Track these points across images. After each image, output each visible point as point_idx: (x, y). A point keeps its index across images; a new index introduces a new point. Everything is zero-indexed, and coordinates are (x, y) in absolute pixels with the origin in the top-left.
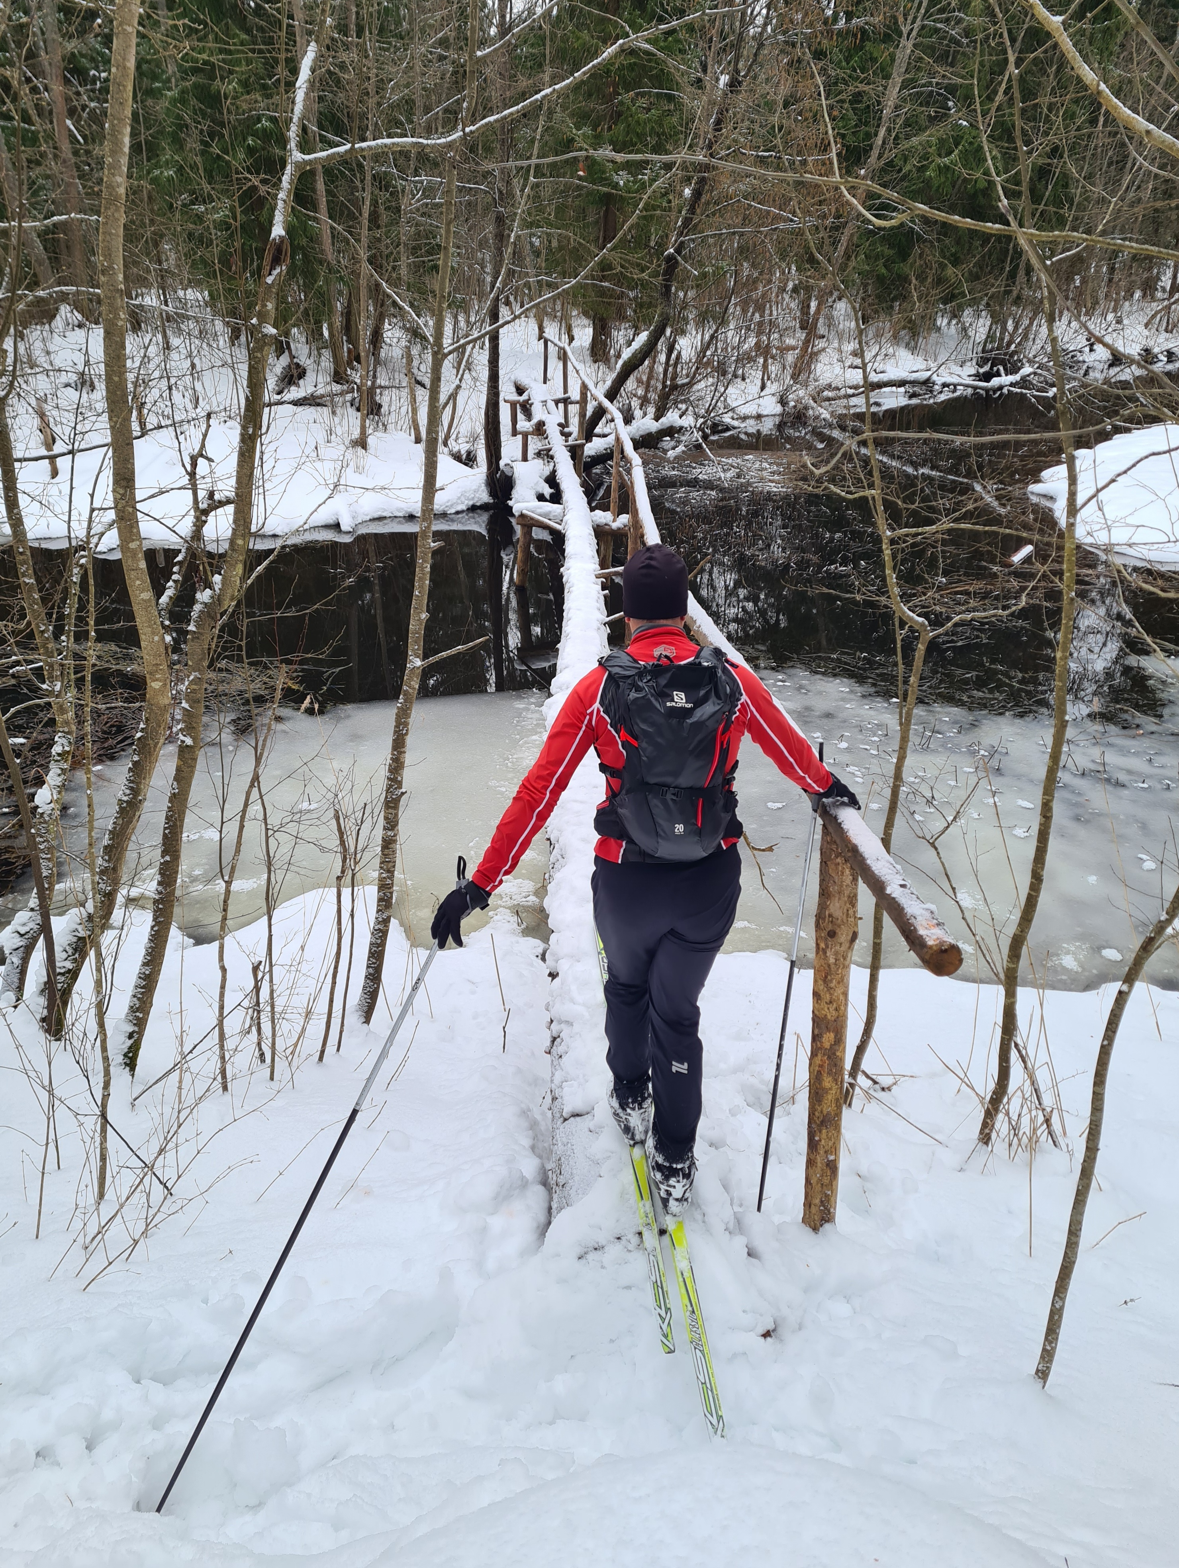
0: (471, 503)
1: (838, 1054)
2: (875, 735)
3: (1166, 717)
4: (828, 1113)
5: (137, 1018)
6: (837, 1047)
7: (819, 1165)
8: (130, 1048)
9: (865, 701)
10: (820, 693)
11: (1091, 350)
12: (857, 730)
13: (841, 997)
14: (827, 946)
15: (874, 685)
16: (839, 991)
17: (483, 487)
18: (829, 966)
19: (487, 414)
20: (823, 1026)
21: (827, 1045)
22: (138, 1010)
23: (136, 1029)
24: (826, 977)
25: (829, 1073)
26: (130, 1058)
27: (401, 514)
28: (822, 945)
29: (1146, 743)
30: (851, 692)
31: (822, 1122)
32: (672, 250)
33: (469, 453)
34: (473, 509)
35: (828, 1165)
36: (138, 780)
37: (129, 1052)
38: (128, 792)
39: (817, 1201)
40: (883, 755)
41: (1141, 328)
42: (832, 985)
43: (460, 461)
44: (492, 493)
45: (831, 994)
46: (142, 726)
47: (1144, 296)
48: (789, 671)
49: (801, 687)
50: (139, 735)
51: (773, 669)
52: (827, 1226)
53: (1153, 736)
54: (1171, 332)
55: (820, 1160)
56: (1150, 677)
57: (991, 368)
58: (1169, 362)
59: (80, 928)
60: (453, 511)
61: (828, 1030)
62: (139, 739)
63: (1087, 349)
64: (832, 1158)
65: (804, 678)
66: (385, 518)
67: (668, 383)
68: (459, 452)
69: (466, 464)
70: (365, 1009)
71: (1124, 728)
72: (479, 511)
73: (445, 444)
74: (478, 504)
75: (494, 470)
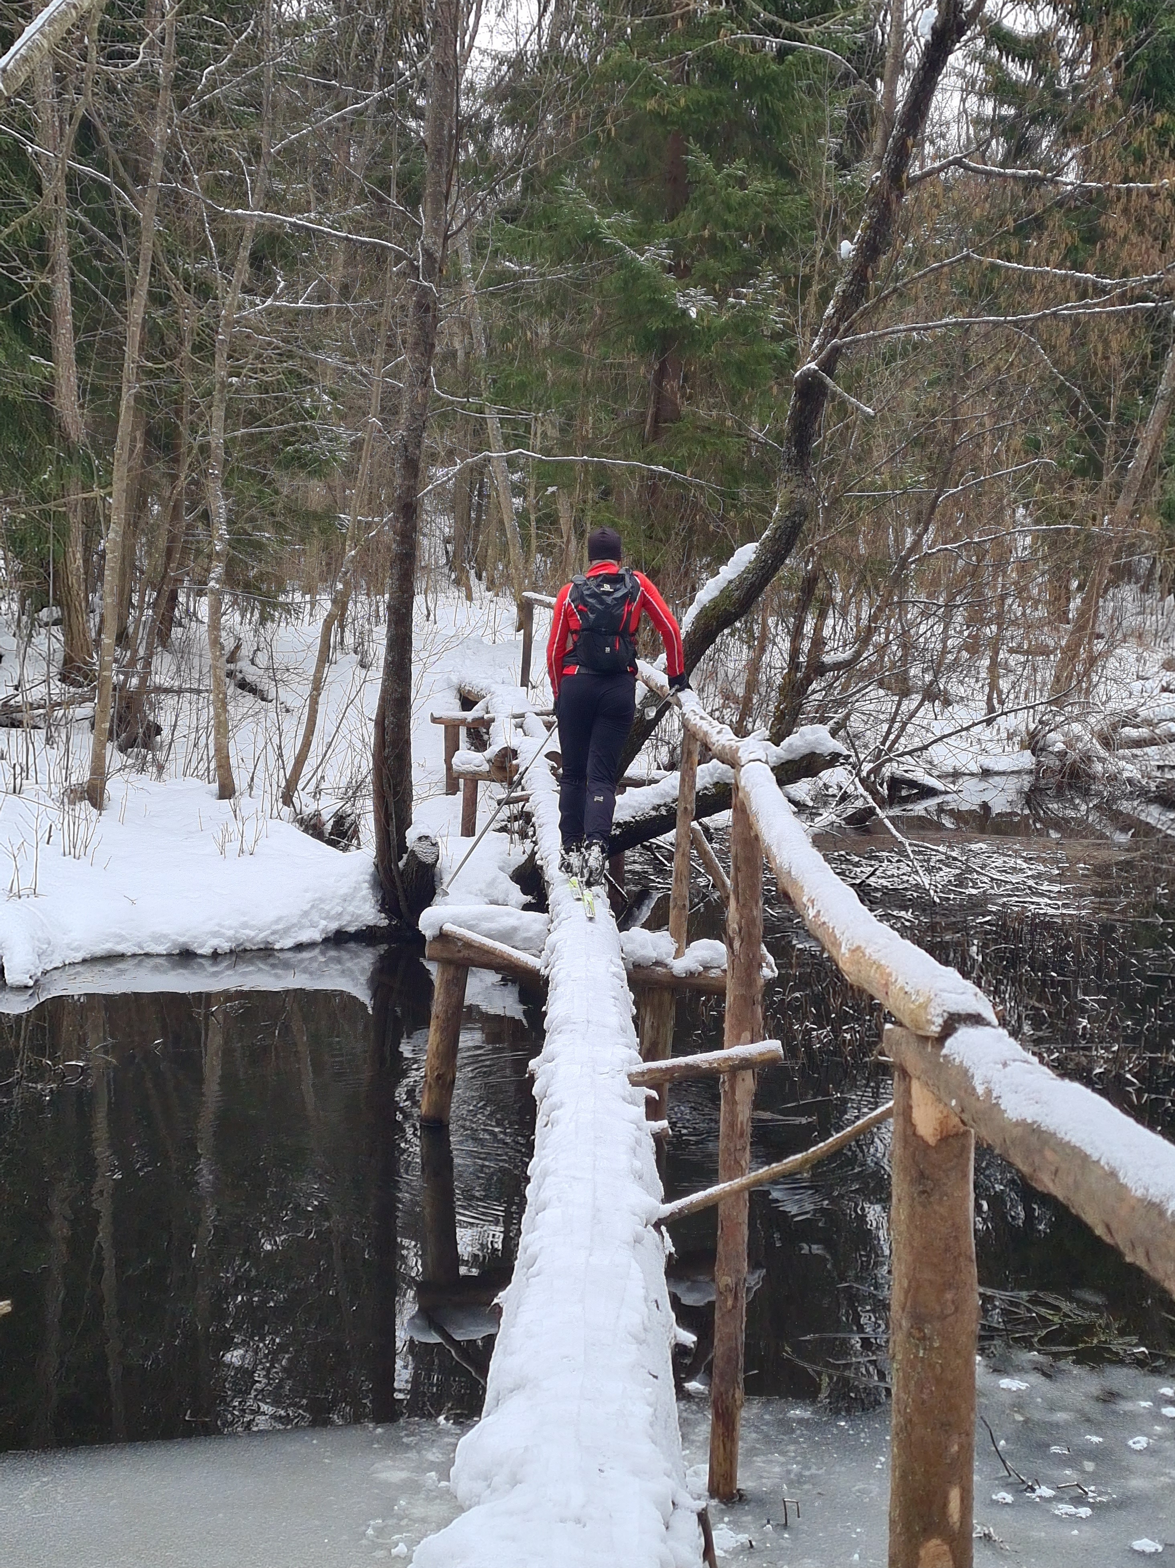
0: (334, 926)
17: (365, 891)
19: (380, 724)
27: (162, 949)
32: (813, 366)
33: (340, 819)
34: (338, 939)
43: (318, 835)
44: (387, 905)
60: (289, 943)
66: (122, 957)
67: (802, 661)
68: (317, 814)
72: (352, 945)
73: (287, 799)
74: (352, 929)
75: (394, 851)
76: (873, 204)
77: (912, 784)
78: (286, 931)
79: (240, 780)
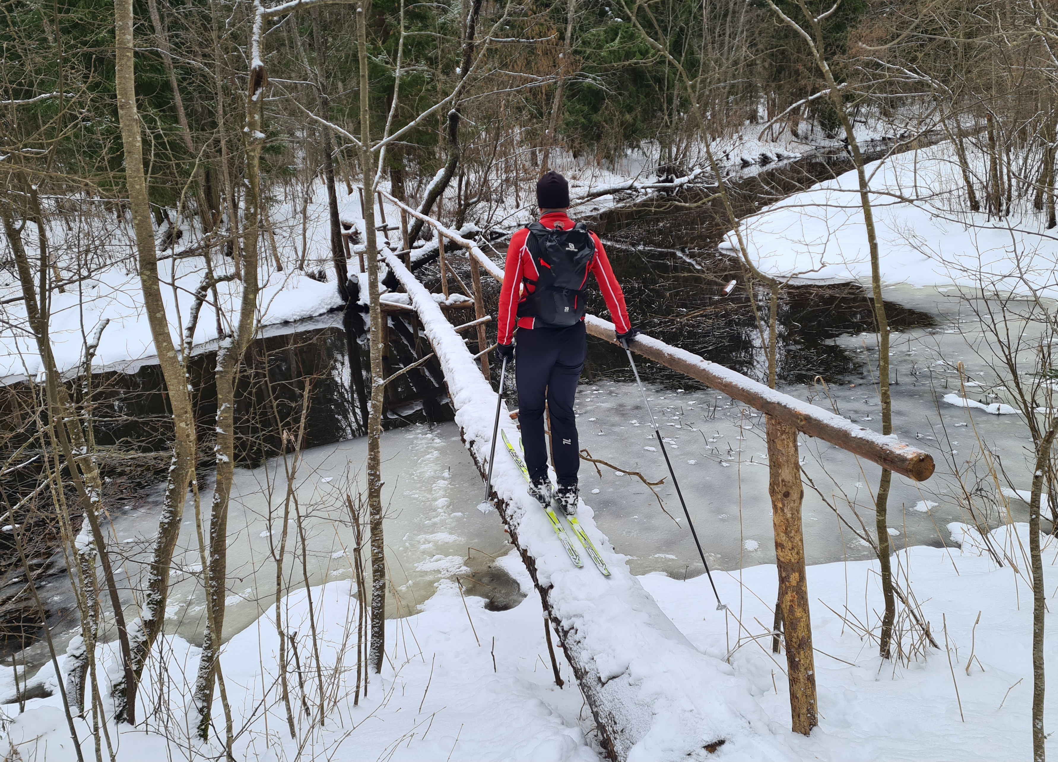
0: (329, 307)
1: (803, 588)
2: (674, 415)
3: (865, 373)
4: (803, 637)
5: (205, 695)
6: (801, 584)
7: (802, 680)
8: (202, 721)
9: (660, 394)
10: (626, 394)
11: (728, 159)
12: (661, 414)
13: (800, 543)
14: (784, 505)
15: (662, 383)
16: (797, 539)
17: (337, 294)
18: (787, 520)
19: (333, 241)
20: (789, 569)
21: (794, 583)
22: (205, 688)
23: (205, 704)
24: (786, 529)
25: (799, 605)
26: (202, 730)
27: (278, 322)
28: (780, 505)
29: (859, 392)
30: (648, 390)
31: (799, 646)
32: (454, 110)
33: (320, 273)
34: (331, 311)
35: (808, 679)
36: (175, 504)
37: (201, 725)
38: (168, 515)
39: (804, 711)
40: (685, 427)
41: (756, 141)
42: (792, 535)
43: (315, 279)
44: (344, 298)
45: (792, 542)
46: (174, 460)
47: (751, 122)
48: (600, 383)
49: (611, 393)
50: (172, 467)
51: (587, 383)
52: (815, 729)
53: (862, 387)
54: (776, 141)
55: (802, 676)
56: (846, 351)
57: (667, 177)
58: (779, 160)
59: (139, 634)
60: (317, 314)
61: (794, 571)
62: (173, 471)
63: (725, 158)
64: (810, 673)
65: (611, 386)
67: (463, 202)
68: (313, 272)
69: (320, 281)
70: (376, 661)
71: (841, 384)
72: (336, 312)
73: (301, 268)
74: (335, 307)
75: (344, 281)
76: (464, 55)
77: (496, 233)
78: (315, 311)
79: (284, 265)
